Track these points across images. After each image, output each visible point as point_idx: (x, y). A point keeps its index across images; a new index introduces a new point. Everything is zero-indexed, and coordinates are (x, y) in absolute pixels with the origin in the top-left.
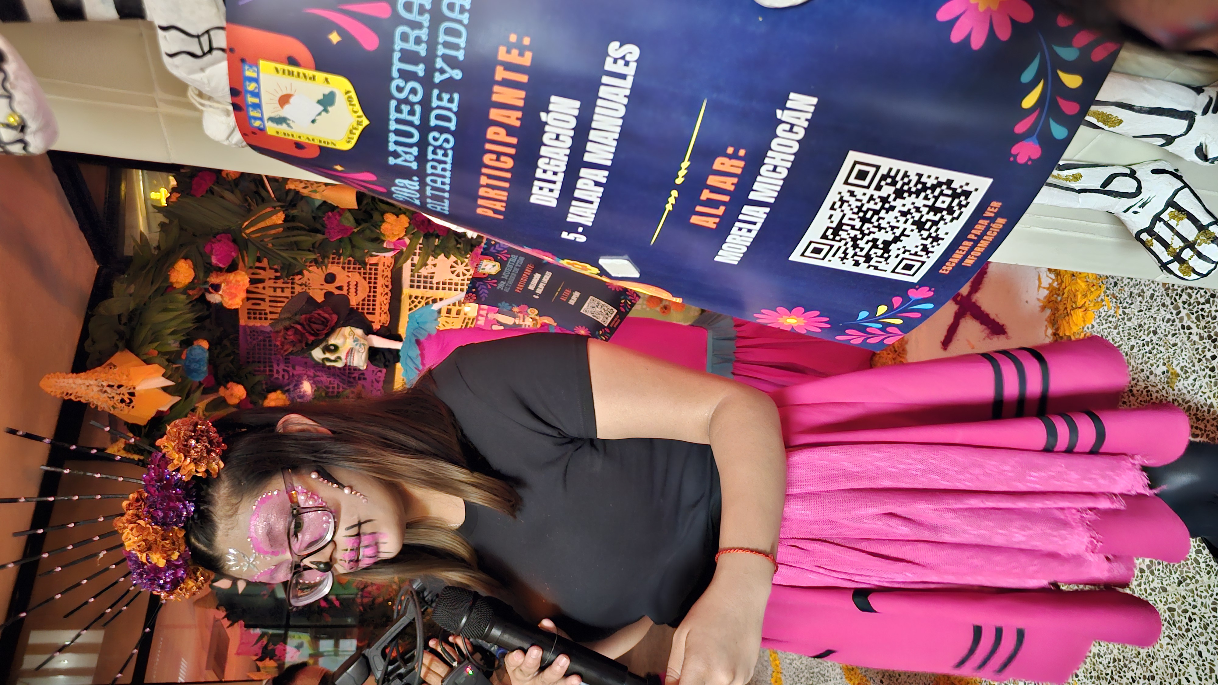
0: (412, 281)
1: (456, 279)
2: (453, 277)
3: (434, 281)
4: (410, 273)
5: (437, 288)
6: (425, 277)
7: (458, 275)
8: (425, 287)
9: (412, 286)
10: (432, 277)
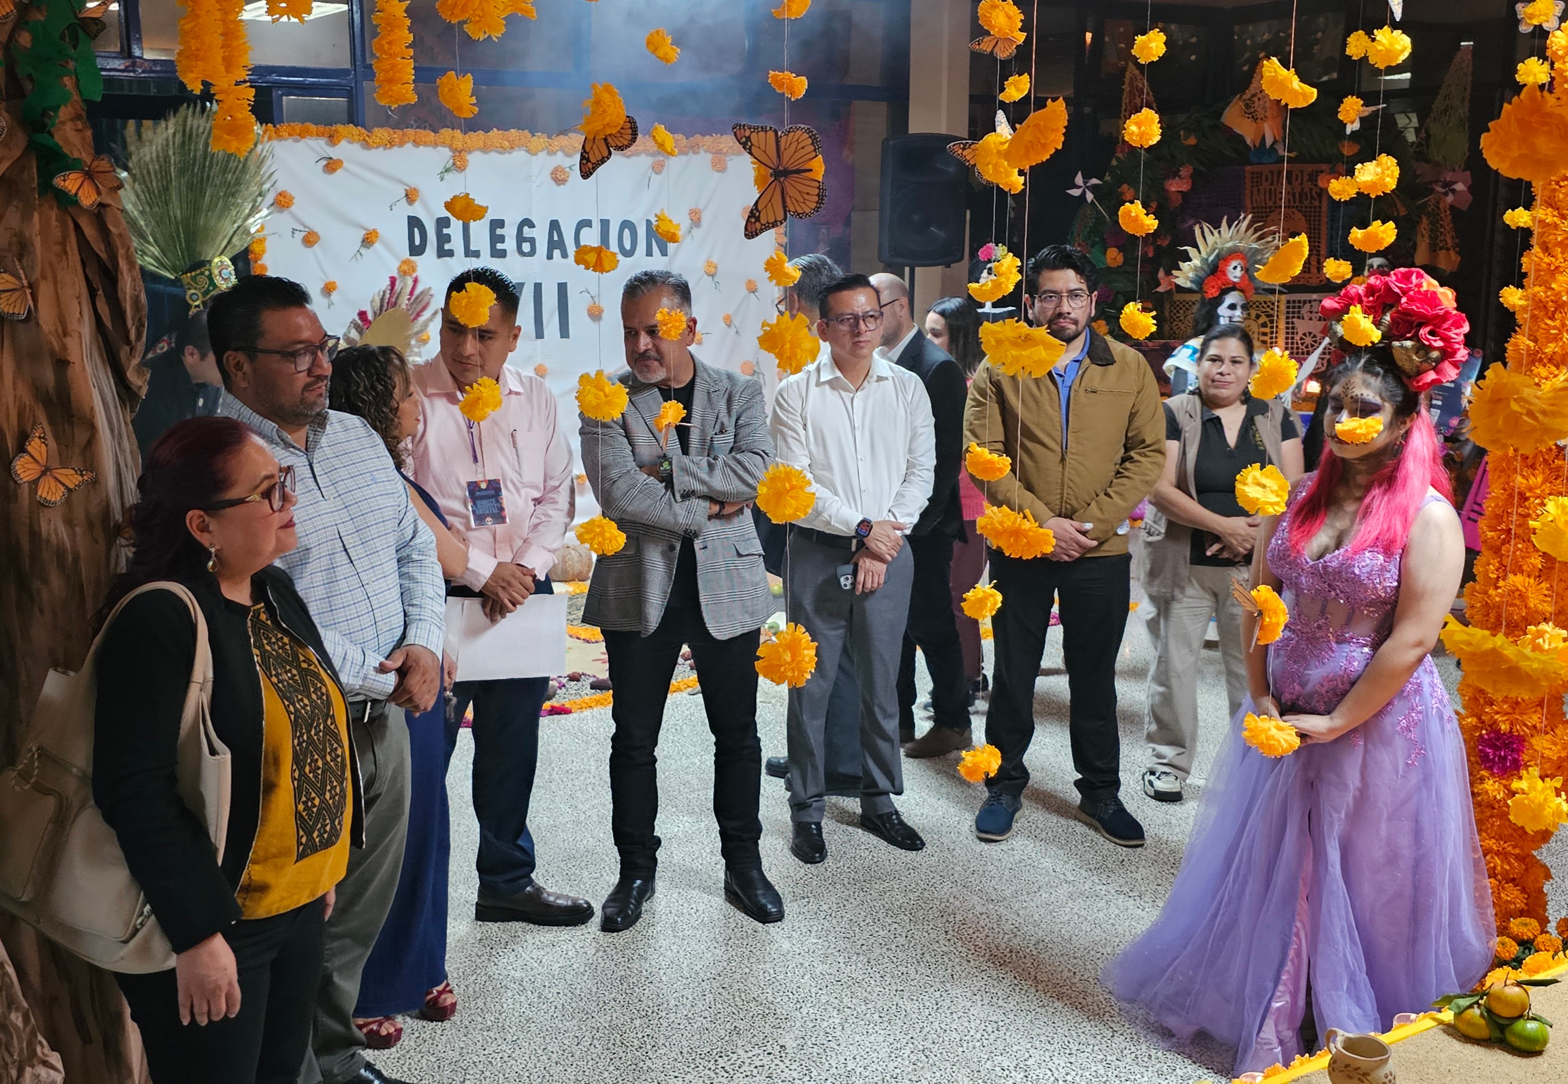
0: (1294, 302)
1: (1297, 338)
2: (1300, 335)
3: (1295, 320)
4: (1302, 299)
5: (1287, 323)
6: (1299, 312)
7: (1301, 339)
8: (1288, 313)
9: (1288, 302)
10: (1299, 318)
